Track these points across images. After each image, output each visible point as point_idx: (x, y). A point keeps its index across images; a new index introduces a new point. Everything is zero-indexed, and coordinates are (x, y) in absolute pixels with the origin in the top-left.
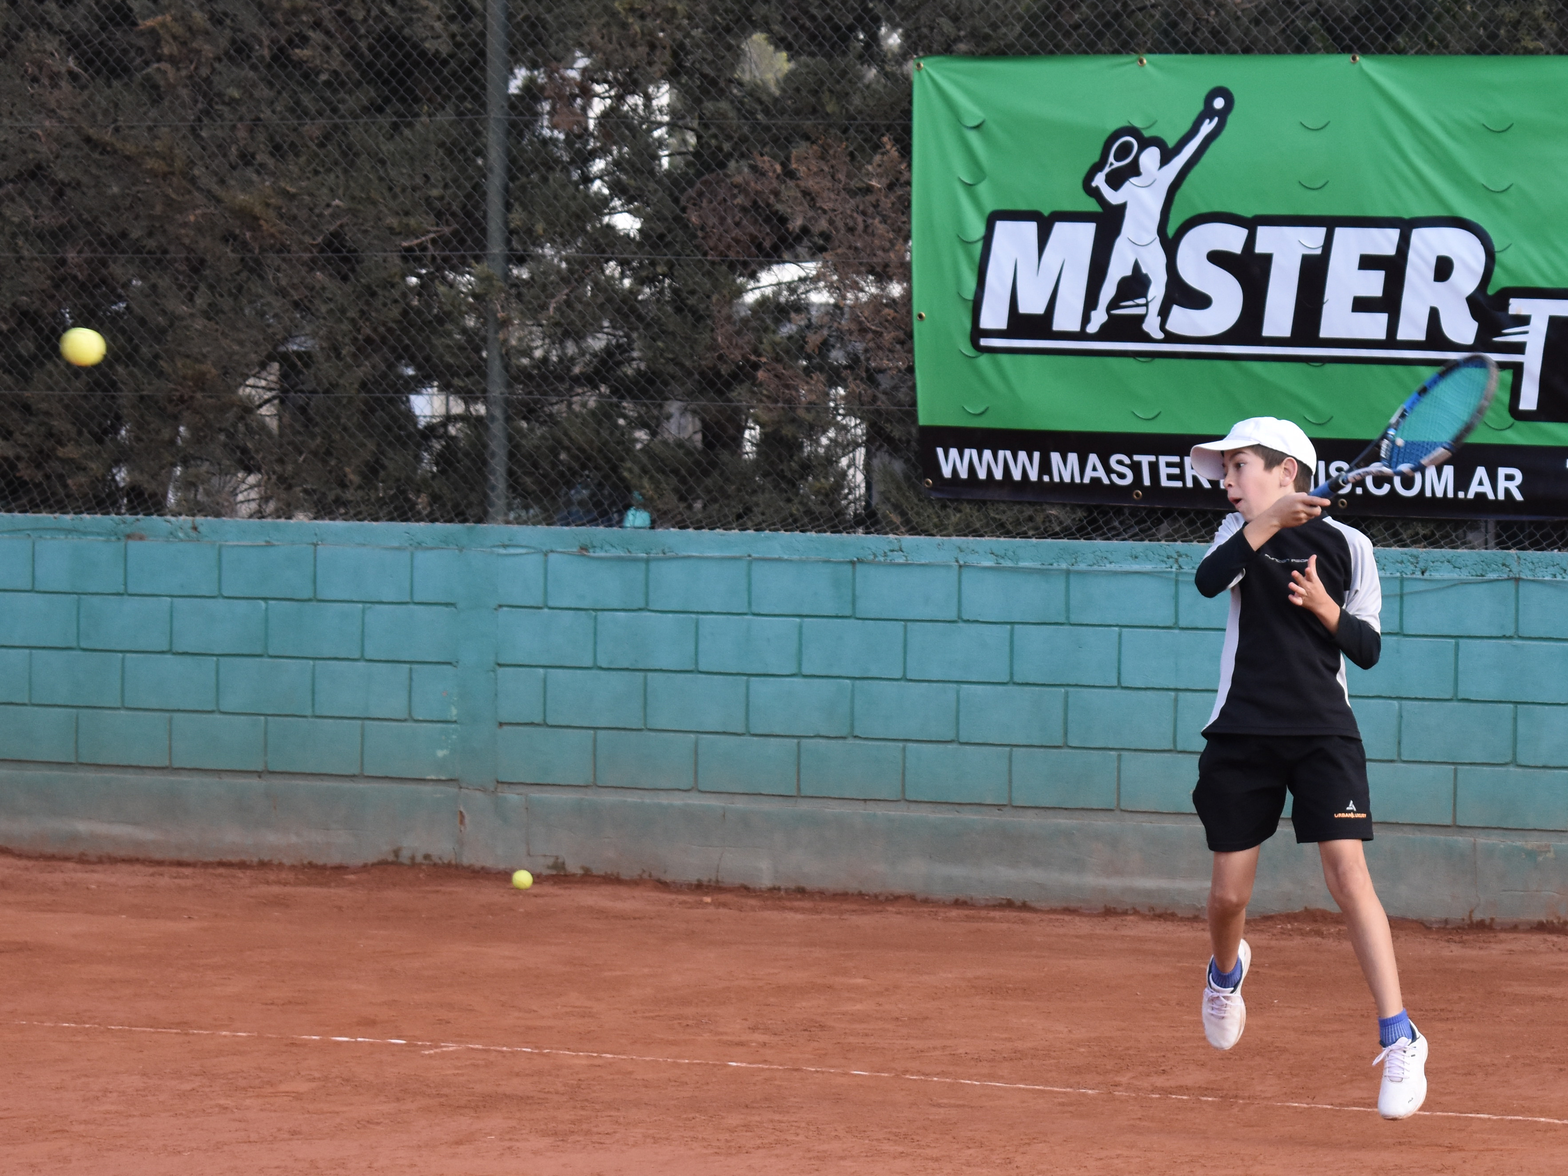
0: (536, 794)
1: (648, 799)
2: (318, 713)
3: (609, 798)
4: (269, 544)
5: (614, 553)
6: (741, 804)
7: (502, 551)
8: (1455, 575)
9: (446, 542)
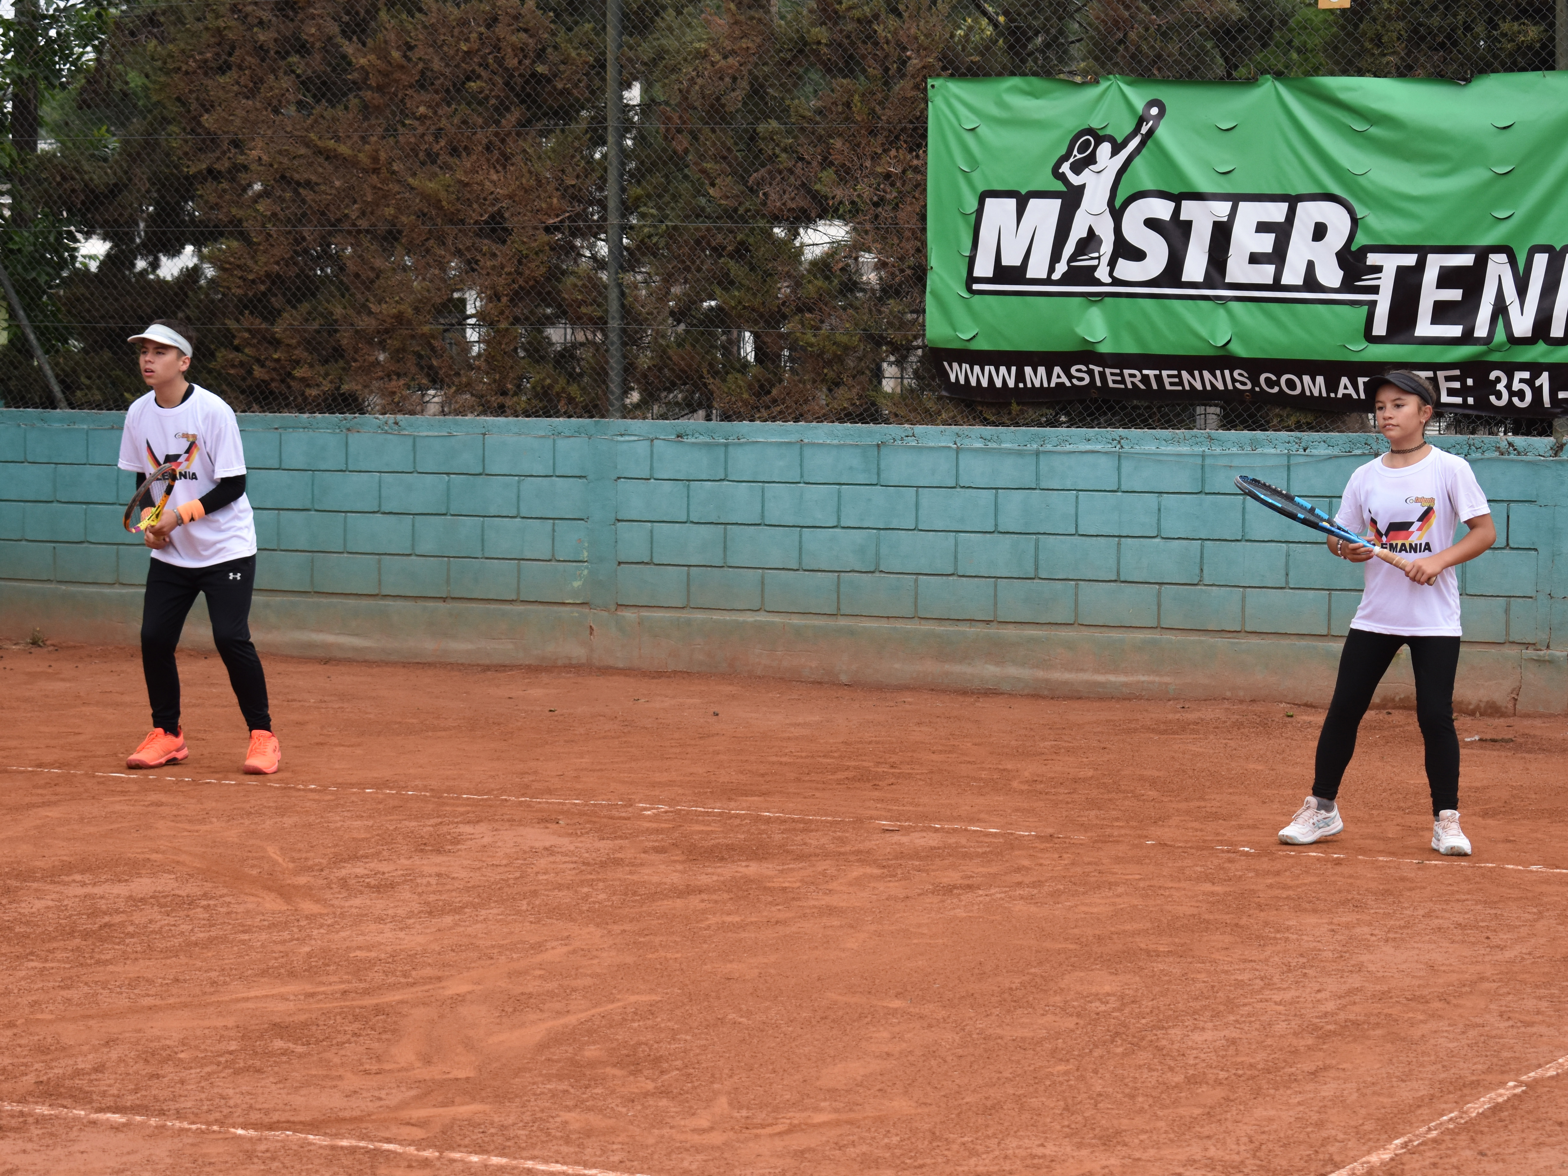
0: (645, 613)
1: (728, 617)
2: (486, 555)
3: (699, 616)
4: (450, 435)
5: (702, 439)
6: (796, 621)
7: (620, 438)
8: (1330, 451)
9: (578, 432)
